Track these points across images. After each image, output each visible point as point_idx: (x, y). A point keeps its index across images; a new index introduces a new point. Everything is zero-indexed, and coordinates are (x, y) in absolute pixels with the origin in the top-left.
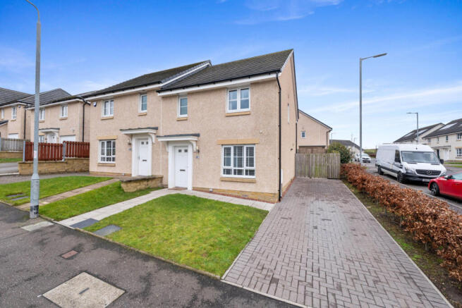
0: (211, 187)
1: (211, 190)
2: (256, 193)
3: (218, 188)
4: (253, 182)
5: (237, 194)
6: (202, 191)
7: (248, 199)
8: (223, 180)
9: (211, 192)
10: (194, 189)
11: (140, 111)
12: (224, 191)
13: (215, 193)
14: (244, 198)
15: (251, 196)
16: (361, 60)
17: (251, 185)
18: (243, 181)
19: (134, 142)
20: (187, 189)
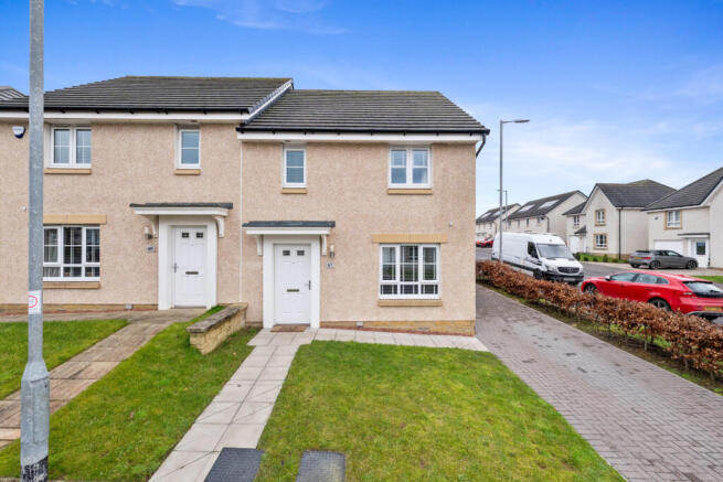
0: (359, 318)
1: (359, 324)
2: (443, 322)
3: (375, 319)
4: (437, 305)
5: (408, 327)
6: (342, 328)
7: (429, 333)
8: (383, 305)
9: (359, 328)
10: (324, 325)
11: (180, 165)
12: (385, 323)
13: (367, 329)
14: (423, 333)
15: (433, 328)
16: (502, 123)
17: (435, 310)
18: (420, 305)
19: (163, 232)
20: (309, 325)
